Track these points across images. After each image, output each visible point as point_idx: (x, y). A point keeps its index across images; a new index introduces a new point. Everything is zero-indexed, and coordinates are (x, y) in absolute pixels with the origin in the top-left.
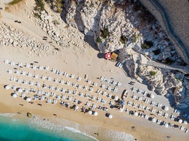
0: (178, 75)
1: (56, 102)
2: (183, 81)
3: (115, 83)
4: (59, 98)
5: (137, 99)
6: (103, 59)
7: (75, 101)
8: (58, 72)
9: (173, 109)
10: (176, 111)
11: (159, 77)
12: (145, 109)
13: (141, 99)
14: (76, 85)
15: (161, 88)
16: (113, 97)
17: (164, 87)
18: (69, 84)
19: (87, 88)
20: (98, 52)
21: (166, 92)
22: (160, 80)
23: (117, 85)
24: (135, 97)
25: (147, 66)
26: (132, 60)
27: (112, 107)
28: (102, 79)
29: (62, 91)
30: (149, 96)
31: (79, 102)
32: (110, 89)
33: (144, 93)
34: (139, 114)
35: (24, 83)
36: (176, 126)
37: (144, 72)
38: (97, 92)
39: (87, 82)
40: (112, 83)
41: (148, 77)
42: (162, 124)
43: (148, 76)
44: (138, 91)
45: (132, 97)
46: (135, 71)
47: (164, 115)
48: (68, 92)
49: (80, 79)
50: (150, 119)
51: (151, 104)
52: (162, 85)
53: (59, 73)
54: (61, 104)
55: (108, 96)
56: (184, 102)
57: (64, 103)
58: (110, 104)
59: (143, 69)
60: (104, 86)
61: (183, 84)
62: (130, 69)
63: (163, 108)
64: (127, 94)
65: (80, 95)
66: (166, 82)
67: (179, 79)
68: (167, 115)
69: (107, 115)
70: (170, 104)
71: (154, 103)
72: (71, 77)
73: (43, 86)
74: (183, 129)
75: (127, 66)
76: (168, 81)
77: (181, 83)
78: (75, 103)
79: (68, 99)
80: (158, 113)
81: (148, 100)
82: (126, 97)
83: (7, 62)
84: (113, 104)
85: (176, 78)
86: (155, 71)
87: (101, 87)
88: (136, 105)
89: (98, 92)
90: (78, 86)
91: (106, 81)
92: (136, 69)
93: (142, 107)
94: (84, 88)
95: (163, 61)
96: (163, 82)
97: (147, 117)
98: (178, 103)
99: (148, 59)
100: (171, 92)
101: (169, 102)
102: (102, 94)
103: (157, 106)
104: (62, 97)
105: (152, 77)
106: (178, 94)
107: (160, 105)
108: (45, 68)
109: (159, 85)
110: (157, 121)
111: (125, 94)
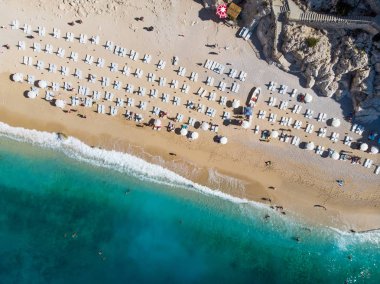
0: (360, 39)
1: (115, 112)
2: (370, 55)
3: (234, 74)
4: (122, 104)
5: (278, 107)
6: (210, 22)
7: (153, 112)
8: (118, 49)
9: (349, 125)
10: (354, 128)
11: (323, 51)
12: (293, 125)
13: (286, 105)
14: (154, 78)
15: (327, 76)
16: (229, 104)
17: (332, 72)
18: (140, 75)
19: (177, 85)
20: (200, 7)
21: (337, 85)
22: (324, 57)
23: (238, 78)
24: (274, 101)
25: (299, 27)
26: (271, 15)
27: (226, 123)
28: (208, 65)
29: (126, 89)
30: (301, 98)
31: (162, 114)
32: (224, 85)
33: (291, 94)
34: (280, 137)
35: (48, 69)
36: (354, 159)
37: (293, 42)
38: (197, 94)
39: (178, 71)
40: (228, 74)
41: (301, 53)
42: (326, 154)
43: (302, 49)
44: (280, 89)
45: (268, 102)
46: (276, 42)
47: (331, 137)
48: (139, 92)
49: (163, 65)
50: (303, 145)
51: (305, 114)
52: (329, 68)
53: (119, 52)
54: (126, 116)
55: (219, 101)
56: (372, 107)
57: (131, 113)
58: (223, 117)
59: (292, 33)
60: (212, 81)
61: (370, 61)
62: (265, 41)
63: (329, 122)
64: (257, 95)
65: (163, 98)
66: (336, 61)
67: (363, 49)
68: (336, 136)
69: (217, 139)
70: (343, 113)
71: (312, 113)
72: (143, 60)
73: (89, 79)
74: (369, 164)
75: (260, 34)
76: (340, 57)
77: (365, 58)
78: (153, 116)
79: (139, 107)
80: (319, 132)
81: (300, 108)
82: (256, 101)
83: (17, 26)
84: (228, 117)
85: (357, 47)
86: (316, 37)
87: (206, 82)
88: (275, 118)
89: (200, 92)
90: (158, 81)
91: (217, 69)
92: (277, 37)
93: (288, 122)
94: (171, 84)
95: (332, 11)
96: (332, 61)
97: (297, 142)
98: (360, 109)
99: (302, 8)
100: (346, 84)
101: (341, 110)
102: (209, 97)
103: (317, 119)
104: (127, 103)
105: (311, 50)
106: (360, 86)
107: (324, 117)
108: (91, 40)
109: (323, 69)
110: (316, 149)
111: (254, 96)
